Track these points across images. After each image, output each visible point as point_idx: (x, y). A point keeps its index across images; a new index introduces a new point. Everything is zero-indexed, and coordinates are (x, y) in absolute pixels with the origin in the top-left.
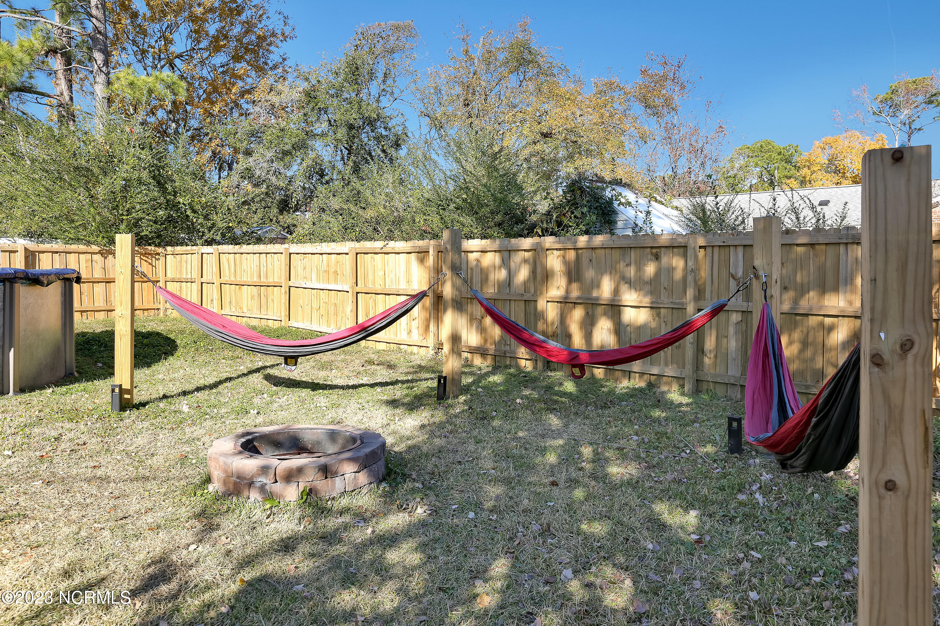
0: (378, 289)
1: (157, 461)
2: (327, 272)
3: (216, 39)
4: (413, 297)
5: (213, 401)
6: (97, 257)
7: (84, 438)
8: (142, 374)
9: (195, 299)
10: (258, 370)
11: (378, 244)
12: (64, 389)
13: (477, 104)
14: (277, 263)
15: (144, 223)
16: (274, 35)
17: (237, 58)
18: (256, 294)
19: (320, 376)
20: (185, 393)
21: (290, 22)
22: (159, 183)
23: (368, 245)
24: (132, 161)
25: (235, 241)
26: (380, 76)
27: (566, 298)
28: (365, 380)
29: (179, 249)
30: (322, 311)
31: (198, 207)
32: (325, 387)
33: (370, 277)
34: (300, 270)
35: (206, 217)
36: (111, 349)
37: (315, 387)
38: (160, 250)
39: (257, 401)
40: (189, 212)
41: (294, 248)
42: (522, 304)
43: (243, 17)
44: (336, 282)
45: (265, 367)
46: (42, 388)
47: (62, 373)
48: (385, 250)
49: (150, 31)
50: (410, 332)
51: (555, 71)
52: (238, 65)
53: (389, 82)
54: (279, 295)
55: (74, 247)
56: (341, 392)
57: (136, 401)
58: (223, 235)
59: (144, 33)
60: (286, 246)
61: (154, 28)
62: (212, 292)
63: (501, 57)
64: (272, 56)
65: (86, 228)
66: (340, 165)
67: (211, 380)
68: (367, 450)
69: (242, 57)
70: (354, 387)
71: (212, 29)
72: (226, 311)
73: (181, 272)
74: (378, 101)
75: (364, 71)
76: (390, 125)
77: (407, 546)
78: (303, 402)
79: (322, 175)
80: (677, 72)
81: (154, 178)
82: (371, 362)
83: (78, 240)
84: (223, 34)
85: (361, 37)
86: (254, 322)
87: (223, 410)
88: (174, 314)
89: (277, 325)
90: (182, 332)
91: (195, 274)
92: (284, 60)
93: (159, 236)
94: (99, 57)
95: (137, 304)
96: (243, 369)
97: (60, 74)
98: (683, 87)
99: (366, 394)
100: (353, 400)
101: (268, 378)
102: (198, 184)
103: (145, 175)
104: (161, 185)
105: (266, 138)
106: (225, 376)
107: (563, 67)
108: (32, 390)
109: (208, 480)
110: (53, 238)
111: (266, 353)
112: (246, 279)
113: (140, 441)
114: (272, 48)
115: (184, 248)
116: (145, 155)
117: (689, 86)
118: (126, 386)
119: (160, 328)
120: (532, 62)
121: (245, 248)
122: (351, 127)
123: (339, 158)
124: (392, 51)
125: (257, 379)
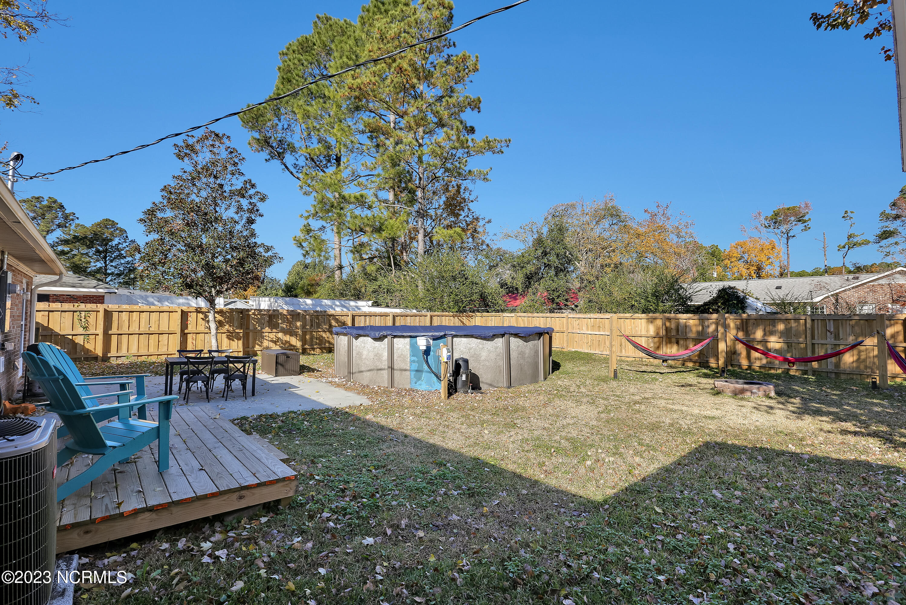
23: (622, 315)
94: (421, 220)
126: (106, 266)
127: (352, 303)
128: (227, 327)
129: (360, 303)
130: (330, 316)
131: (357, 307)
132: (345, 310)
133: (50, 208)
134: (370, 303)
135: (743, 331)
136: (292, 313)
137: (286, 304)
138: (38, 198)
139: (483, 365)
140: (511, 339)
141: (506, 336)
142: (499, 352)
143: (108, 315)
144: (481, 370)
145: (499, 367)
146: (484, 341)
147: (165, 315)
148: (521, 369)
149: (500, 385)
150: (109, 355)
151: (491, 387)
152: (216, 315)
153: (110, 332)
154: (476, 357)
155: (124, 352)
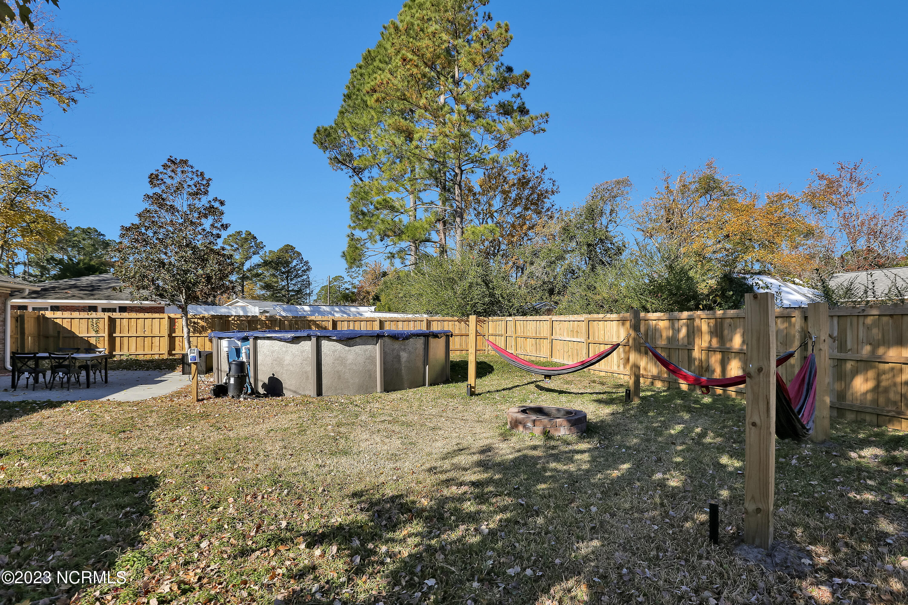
0: (601, 341)
1: (487, 416)
2: (572, 331)
3: (515, 200)
4: (614, 345)
5: (510, 396)
6: (457, 323)
7: (457, 405)
8: (479, 381)
9: (503, 347)
10: (532, 383)
11: (601, 316)
12: (447, 385)
13: (676, 219)
14: (545, 326)
15: (478, 305)
16: (547, 192)
17: (526, 209)
18: (534, 342)
19: (564, 387)
20: (497, 391)
21: (556, 183)
22: (486, 283)
23: (595, 316)
24: (474, 273)
25: (524, 314)
26: (608, 212)
27: (709, 348)
28: (589, 391)
29: (495, 318)
30: (570, 353)
31: (505, 296)
32: (565, 392)
33: (597, 334)
34: (558, 330)
35: (509, 301)
36: (467, 369)
37: (561, 392)
38: (486, 319)
39: (531, 397)
40: (500, 299)
41: (555, 318)
42: (686, 352)
43: (530, 185)
44: (577, 337)
45: (535, 381)
46: (438, 384)
47: (445, 379)
48: (604, 319)
49: (482, 201)
50: (619, 366)
51: (735, 192)
52: (527, 213)
53: (614, 215)
54: (546, 344)
55: (446, 318)
56: (574, 395)
57: (477, 392)
58: (518, 310)
59: (479, 202)
60: (550, 317)
61: (483, 199)
62: (511, 342)
63: (693, 187)
64: (545, 205)
65: (452, 309)
66: (584, 267)
67: (510, 386)
68: (576, 417)
69: (529, 208)
70: (582, 394)
71: (513, 195)
72: (519, 352)
73: (496, 331)
74: (607, 227)
75: (597, 211)
76: (614, 241)
77: (587, 454)
78: (553, 399)
79: (574, 274)
80: (854, 174)
81: (483, 281)
82: (594, 382)
83: (448, 314)
84: (519, 197)
85: (595, 191)
86: (533, 359)
87: (515, 400)
88: (493, 353)
89: (545, 360)
90: (496, 362)
91: (503, 332)
92: (553, 205)
93: (485, 312)
94: (458, 220)
95: (478, 348)
96: (525, 382)
97: (441, 232)
98: (860, 184)
99: (587, 397)
100: (579, 400)
101: (537, 386)
102: (505, 283)
103: (479, 280)
104: (487, 285)
105: (541, 255)
106: (516, 384)
107: (741, 188)
108: (434, 385)
109: (506, 423)
110: (437, 313)
111: (536, 373)
112: (529, 334)
113: (479, 409)
114: (545, 200)
115: (498, 318)
116: (480, 270)
117: (866, 183)
118: (473, 385)
119: (486, 360)
120: (715, 188)
121: (529, 318)
122: (589, 245)
123: (583, 262)
124: (615, 197)
125: (532, 387)
126: (288, 284)
127: (353, 309)
128: (209, 331)
129: (362, 309)
130: (311, 321)
131: (359, 313)
132: (345, 315)
133: (246, 239)
134: (373, 308)
135: (717, 336)
136: (272, 319)
137: (284, 310)
138: (239, 233)
139: (286, 370)
140: (323, 342)
141: (314, 339)
142: (306, 356)
143: (112, 322)
144: (284, 375)
145: (306, 373)
146: (288, 344)
147: (156, 322)
148: (339, 377)
149: (307, 393)
150: (114, 353)
151: (294, 394)
152: (199, 321)
153: (114, 335)
154: (279, 361)
155: (125, 351)
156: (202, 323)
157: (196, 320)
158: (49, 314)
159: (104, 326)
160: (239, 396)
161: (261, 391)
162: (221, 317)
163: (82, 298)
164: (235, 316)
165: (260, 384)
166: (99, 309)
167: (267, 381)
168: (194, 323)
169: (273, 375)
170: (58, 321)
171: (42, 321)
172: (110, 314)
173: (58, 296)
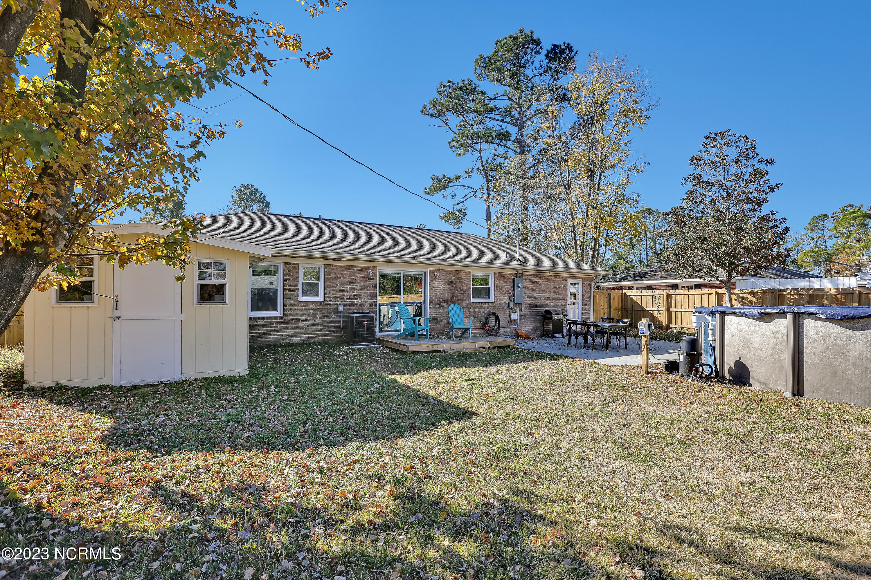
139: (754, 355)
140: (806, 321)
141: (790, 317)
142: (780, 339)
143: (669, 297)
144: (752, 361)
145: (779, 361)
146: (758, 322)
147: (705, 297)
148: (834, 375)
149: (780, 388)
150: (671, 326)
151: (763, 387)
152: (748, 296)
153: (671, 310)
154: (746, 342)
155: (679, 325)
156: (751, 298)
157: (744, 295)
158: (628, 292)
159: (663, 301)
160: (689, 376)
161: (728, 376)
162: (772, 291)
163: (666, 279)
164: (792, 290)
165: (727, 368)
166: (680, 287)
167: (733, 366)
168: (743, 298)
169: (740, 358)
170: (634, 298)
171: (624, 298)
172: (667, 291)
173: (652, 278)
